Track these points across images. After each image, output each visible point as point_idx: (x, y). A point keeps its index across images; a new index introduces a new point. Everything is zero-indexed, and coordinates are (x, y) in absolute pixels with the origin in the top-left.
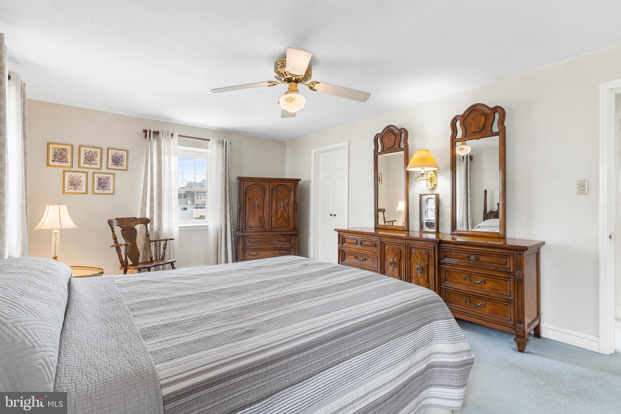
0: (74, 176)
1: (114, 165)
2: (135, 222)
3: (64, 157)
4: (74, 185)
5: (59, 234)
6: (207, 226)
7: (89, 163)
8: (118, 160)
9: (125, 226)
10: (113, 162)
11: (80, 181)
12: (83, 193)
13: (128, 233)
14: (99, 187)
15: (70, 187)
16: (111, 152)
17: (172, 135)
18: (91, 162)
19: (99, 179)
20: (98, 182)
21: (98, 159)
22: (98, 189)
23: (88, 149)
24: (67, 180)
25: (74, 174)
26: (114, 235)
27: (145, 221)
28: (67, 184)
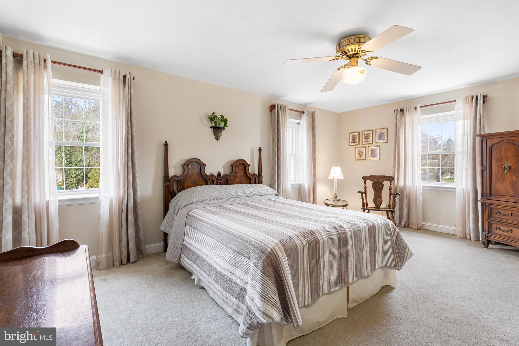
0: (360, 150)
1: (379, 140)
2: (383, 179)
3: (356, 139)
4: (360, 155)
5: (337, 182)
6: (455, 188)
7: (366, 141)
8: (381, 136)
9: (376, 181)
10: (379, 138)
11: (363, 153)
12: (364, 160)
13: (376, 186)
14: (372, 156)
15: (358, 157)
16: (378, 132)
17: (415, 108)
18: (367, 140)
19: (372, 150)
20: (371, 152)
21: (371, 138)
22: (371, 157)
23: (366, 132)
24: (357, 152)
25: (360, 149)
26: (365, 186)
27: (391, 179)
28: (357, 155)
